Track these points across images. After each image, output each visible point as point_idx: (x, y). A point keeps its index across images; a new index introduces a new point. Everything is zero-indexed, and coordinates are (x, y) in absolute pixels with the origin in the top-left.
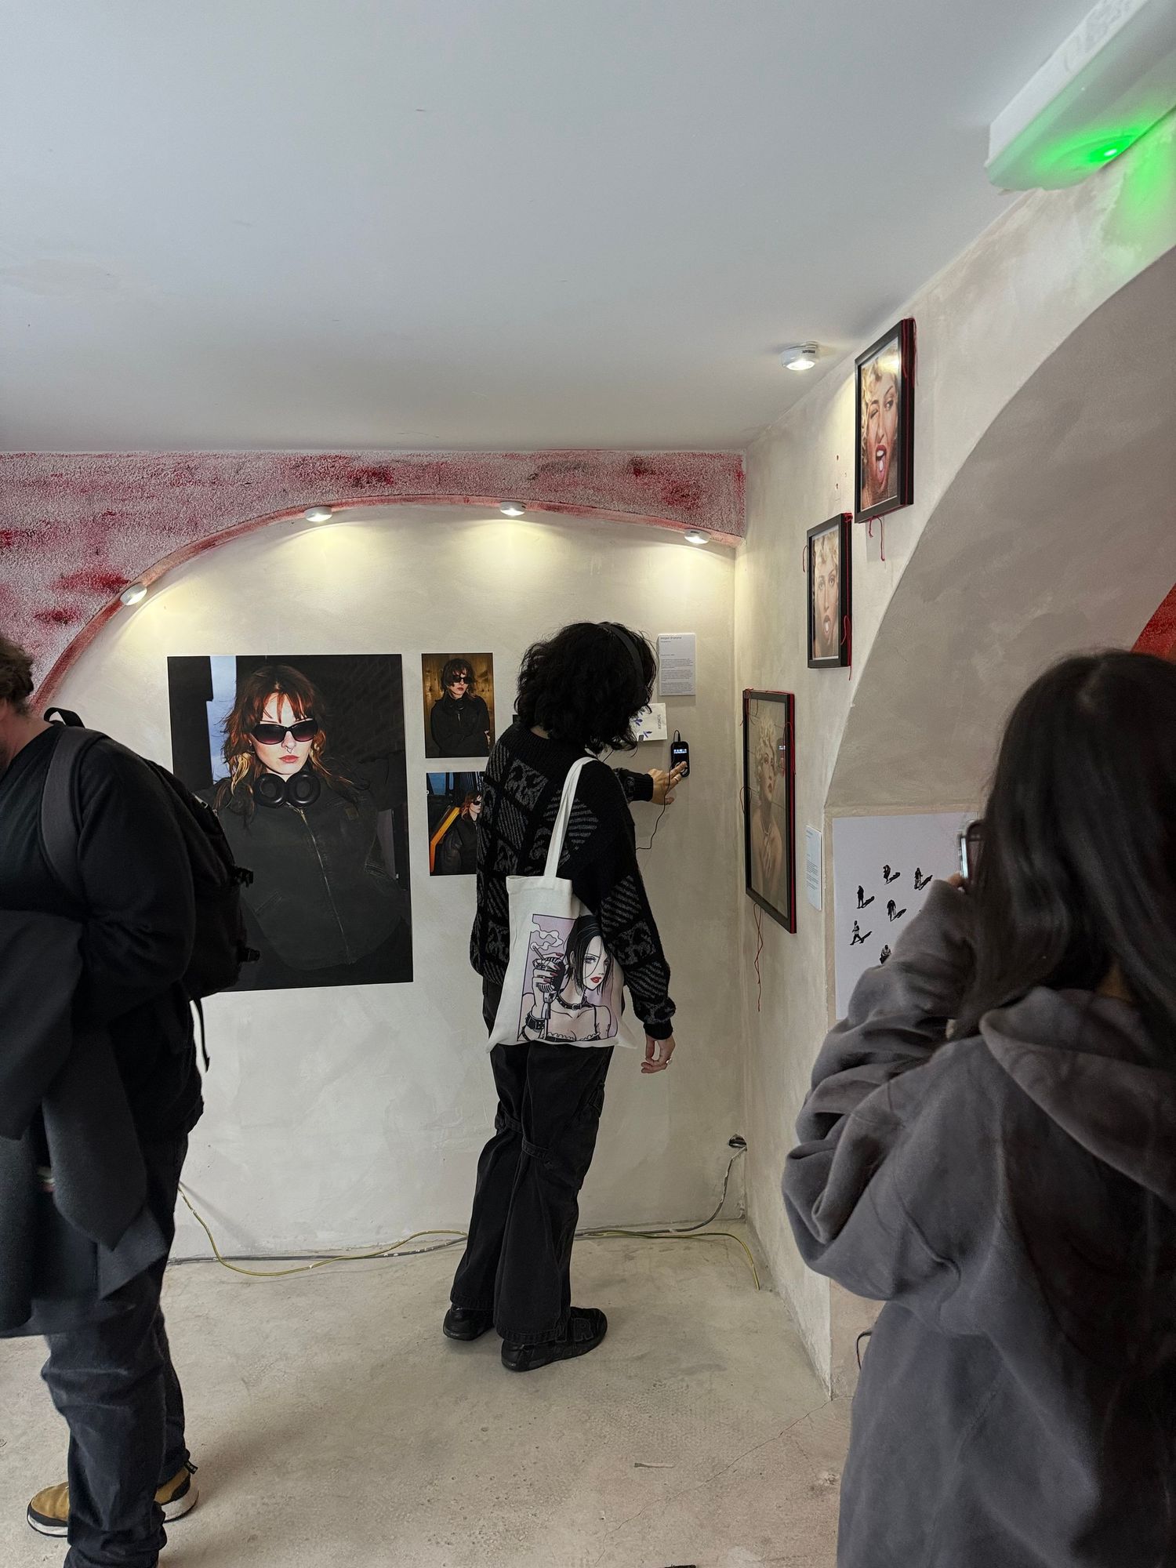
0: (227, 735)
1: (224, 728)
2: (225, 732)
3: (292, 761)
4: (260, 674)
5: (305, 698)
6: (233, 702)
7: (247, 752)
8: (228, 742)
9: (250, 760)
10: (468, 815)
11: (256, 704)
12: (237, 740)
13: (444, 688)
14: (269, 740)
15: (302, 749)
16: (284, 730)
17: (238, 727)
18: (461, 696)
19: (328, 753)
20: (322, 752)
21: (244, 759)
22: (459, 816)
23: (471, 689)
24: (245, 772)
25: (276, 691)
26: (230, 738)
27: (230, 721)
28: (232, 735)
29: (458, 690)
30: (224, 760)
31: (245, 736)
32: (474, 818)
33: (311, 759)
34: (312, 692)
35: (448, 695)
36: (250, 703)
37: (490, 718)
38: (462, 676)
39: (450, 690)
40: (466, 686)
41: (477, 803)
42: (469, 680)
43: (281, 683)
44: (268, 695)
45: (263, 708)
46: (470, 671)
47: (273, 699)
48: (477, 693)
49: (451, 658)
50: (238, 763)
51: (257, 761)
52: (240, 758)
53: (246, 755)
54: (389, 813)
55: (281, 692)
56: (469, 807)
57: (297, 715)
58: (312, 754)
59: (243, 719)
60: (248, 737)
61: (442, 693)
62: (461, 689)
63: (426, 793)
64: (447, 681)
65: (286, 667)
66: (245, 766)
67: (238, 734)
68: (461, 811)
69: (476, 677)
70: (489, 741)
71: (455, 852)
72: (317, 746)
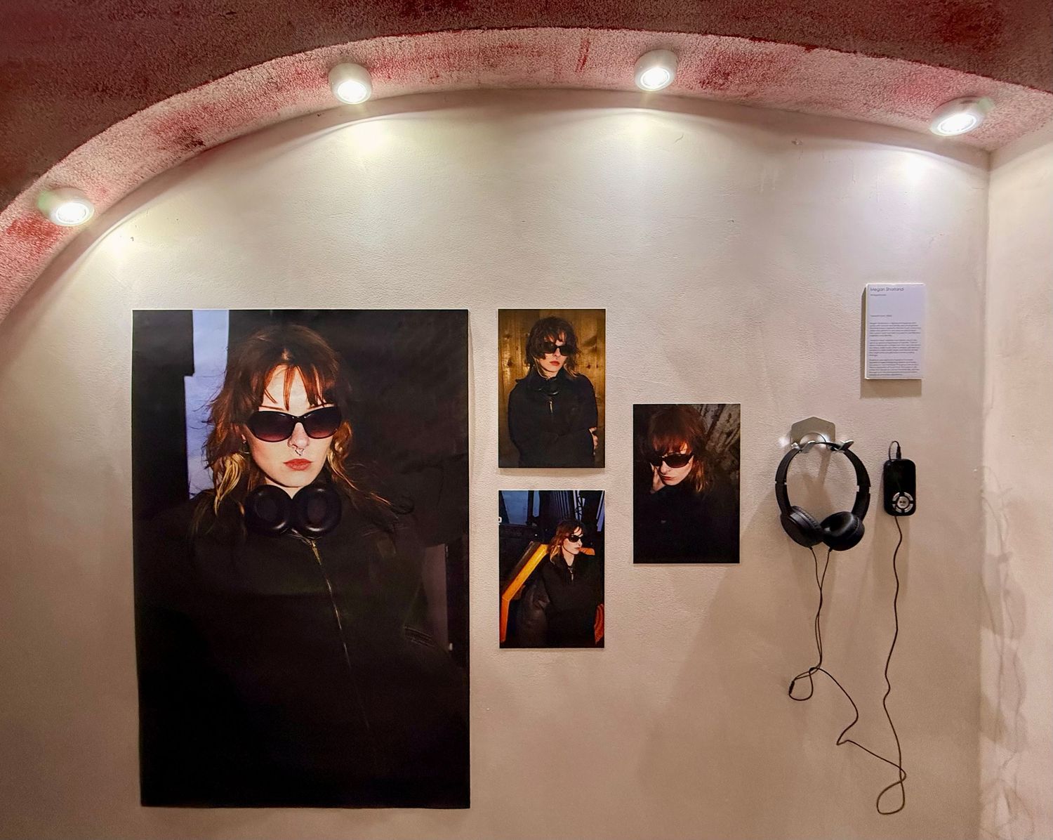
0: (211, 427)
1: (208, 415)
2: (209, 422)
3: (302, 467)
4: (262, 338)
5: (326, 374)
6: (222, 379)
7: (238, 453)
8: (213, 438)
9: (242, 464)
10: (561, 557)
11: (255, 381)
12: (225, 434)
13: (530, 361)
14: (270, 435)
15: (317, 450)
16: (292, 421)
17: (227, 415)
18: (554, 375)
20: (345, 456)
21: (234, 463)
22: (547, 557)
23: (571, 363)
24: (235, 483)
25: (283, 362)
26: (215, 432)
27: (216, 406)
28: (219, 427)
29: (551, 365)
30: (206, 464)
31: (237, 428)
32: (570, 561)
33: (329, 465)
34: (335, 365)
35: (536, 372)
36: (246, 380)
37: (599, 408)
38: (559, 343)
39: (540, 366)
40: (562, 359)
41: (575, 539)
42: (569, 350)
43: (292, 351)
44: (272, 369)
45: (264, 387)
46: (572, 338)
47: (280, 372)
48: (580, 370)
49: (542, 316)
50: (225, 468)
51: (253, 468)
52: (228, 463)
53: (237, 457)
54: (441, 551)
55: (292, 364)
56: (562, 544)
57: (312, 399)
58: (331, 457)
59: (235, 404)
60: (241, 428)
61: (527, 369)
62: (557, 363)
63: (496, 520)
64: (534, 351)
65: (300, 327)
66: (235, 473)
67: (226, 426)
68: (549, 551)
69: (579, 346)
70: (595, 444)
71: (538, 612)
72: (340, 446)
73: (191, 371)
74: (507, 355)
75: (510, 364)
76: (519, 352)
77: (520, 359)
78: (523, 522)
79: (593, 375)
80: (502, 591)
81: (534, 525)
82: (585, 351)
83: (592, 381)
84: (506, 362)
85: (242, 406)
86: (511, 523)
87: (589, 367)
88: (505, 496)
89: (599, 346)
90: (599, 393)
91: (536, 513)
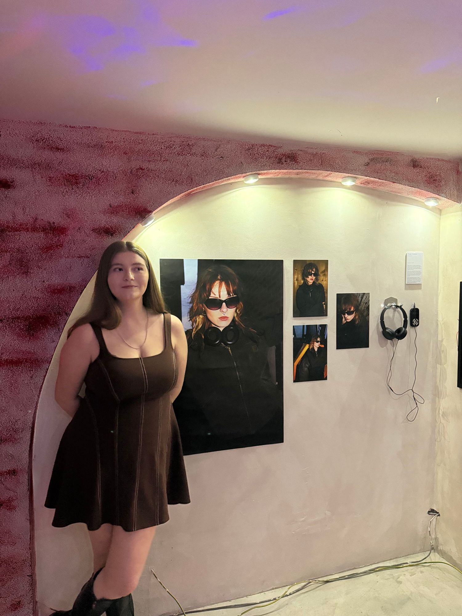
0: (191, 305)
1: (190, 300)
2: (190, 303)
3: (225, 319)
4: (210, 270)
5: (234, 284)
6: (195, 286)
7: (202, 315)
8: (191, 309)
9: (203, 319)
10: (313, 348)
11: (208, 287)
12: (196, 308)
13: (303, 279)
14: (213, 308)
15: (230, 313)
16: (221, 302)
17: (197, 301)
18: (312, 283)
19: (243, 315)
20: (241, 315)
21: (200, 319)
22: (309, 349)
23: (317, 279)
24: (200, 326)
25: (218, 280)
26: (192, 307)
27: (193, 297)
28: (194, 305)
29: (310, 280)
30: (189, 319)
31: (201, 305)
32: (316, 349)
33: (235, 318)
34: (237, 281)
35: (306, 282)
36: (204, 286)
37: (326, 295)
38: (313, 272)
39: (307, 280)
40: (314, 278)
41: (318, 342)
42: (316, 275)
43: (221, 275)
44: (214, 282)
45: (211, 289)
46: (317, 270)
47: (217, 283)
48: (320, 282)
49: (308, 263)
50: (196, 321)
51: (207, 320)
52: (198, 318)
53: (201, 316)
54: (274, 348)
55: (221, 280)
56: (313, 344)
57: (229, 294)
58: (235, 315)
59: (200, 295)
60: (203, 305)
61: (302, 282)
62: (312, 279)
63: (292, 336)
64: (305, 275)
65: (224, 266)
66: (200, 323)
67: (197, 304)
68: (309, 346)
69: (319, 273)
70: (324, 308)
71: (306, 369)
72: (239, 311)
73: (183, 283)
74: (296, 277)
75: (297, 280)
76: (300, 275)
77: (300, 278)
78: (301, 336)
79: (324, 283)
80: (294, 362)
81: (305, 337)
82: (321, 275)
83: (324, 285)
84: (295, 279)
85: (203, 296)
86: (297, 337)
87: (323, 280)
88: (295, 327)
89: (326, 273)
90: (326, 290)
91: (305, 333)
